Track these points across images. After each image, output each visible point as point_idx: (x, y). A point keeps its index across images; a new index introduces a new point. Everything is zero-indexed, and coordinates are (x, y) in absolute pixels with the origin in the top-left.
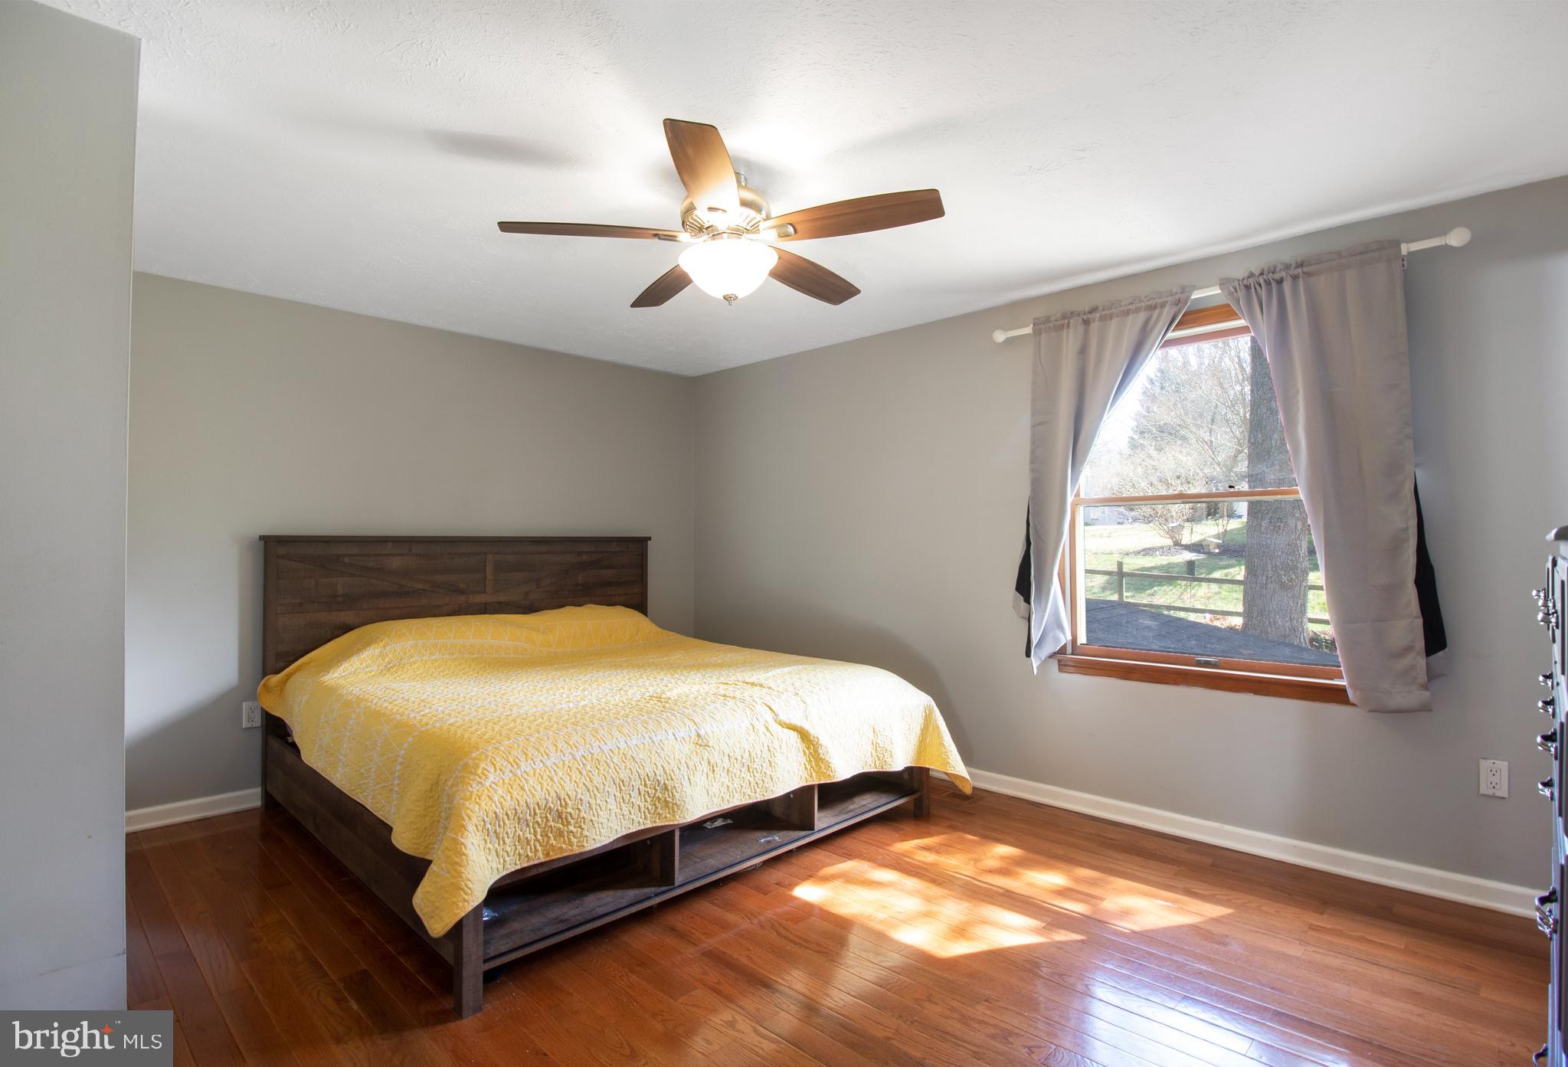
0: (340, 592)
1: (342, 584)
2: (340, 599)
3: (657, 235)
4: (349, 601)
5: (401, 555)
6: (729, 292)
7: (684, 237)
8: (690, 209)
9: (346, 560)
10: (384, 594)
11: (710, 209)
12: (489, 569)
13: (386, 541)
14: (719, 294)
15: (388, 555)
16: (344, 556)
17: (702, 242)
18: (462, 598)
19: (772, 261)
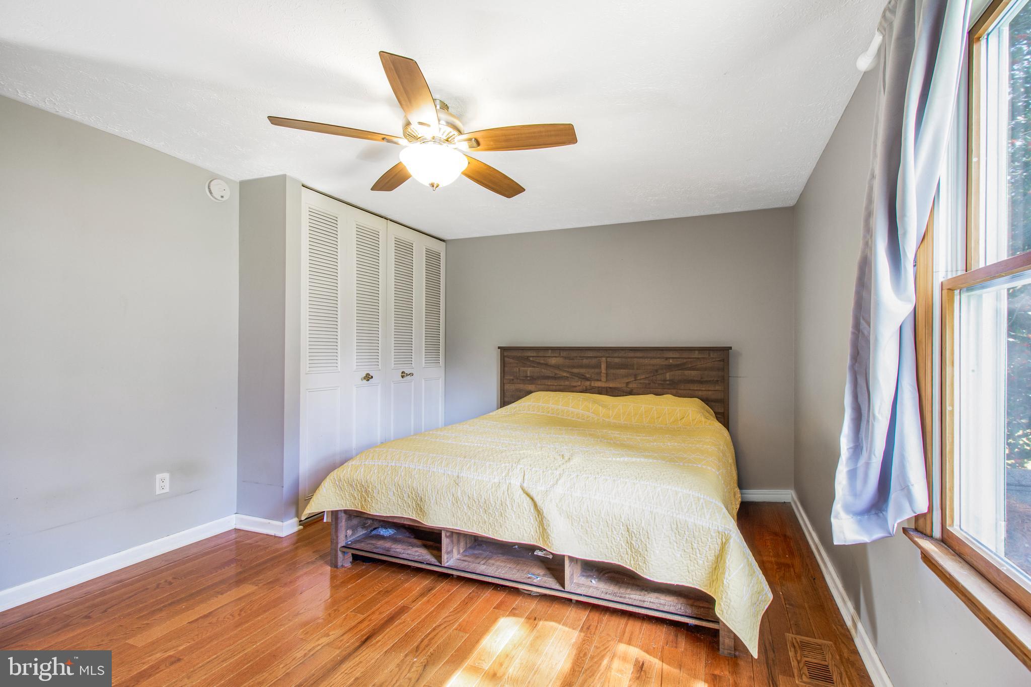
0: (529, 375)
1: (529, 371)
2: (529, 378)
3: (385, 138)
4: (532, 380)
5: (556, 357)
6: (436, 182)
7: (403, 142)
8: (408, 124)
9: (531, 359)
10: (548, 378)
11: (420, 123)
12: (603, 366)
13: (548, 350)
14: (426, 183)
15: (549, 357)
16: (531, 356)
17: (417, 145)
18: (588, 383)
19: (464, 165)
